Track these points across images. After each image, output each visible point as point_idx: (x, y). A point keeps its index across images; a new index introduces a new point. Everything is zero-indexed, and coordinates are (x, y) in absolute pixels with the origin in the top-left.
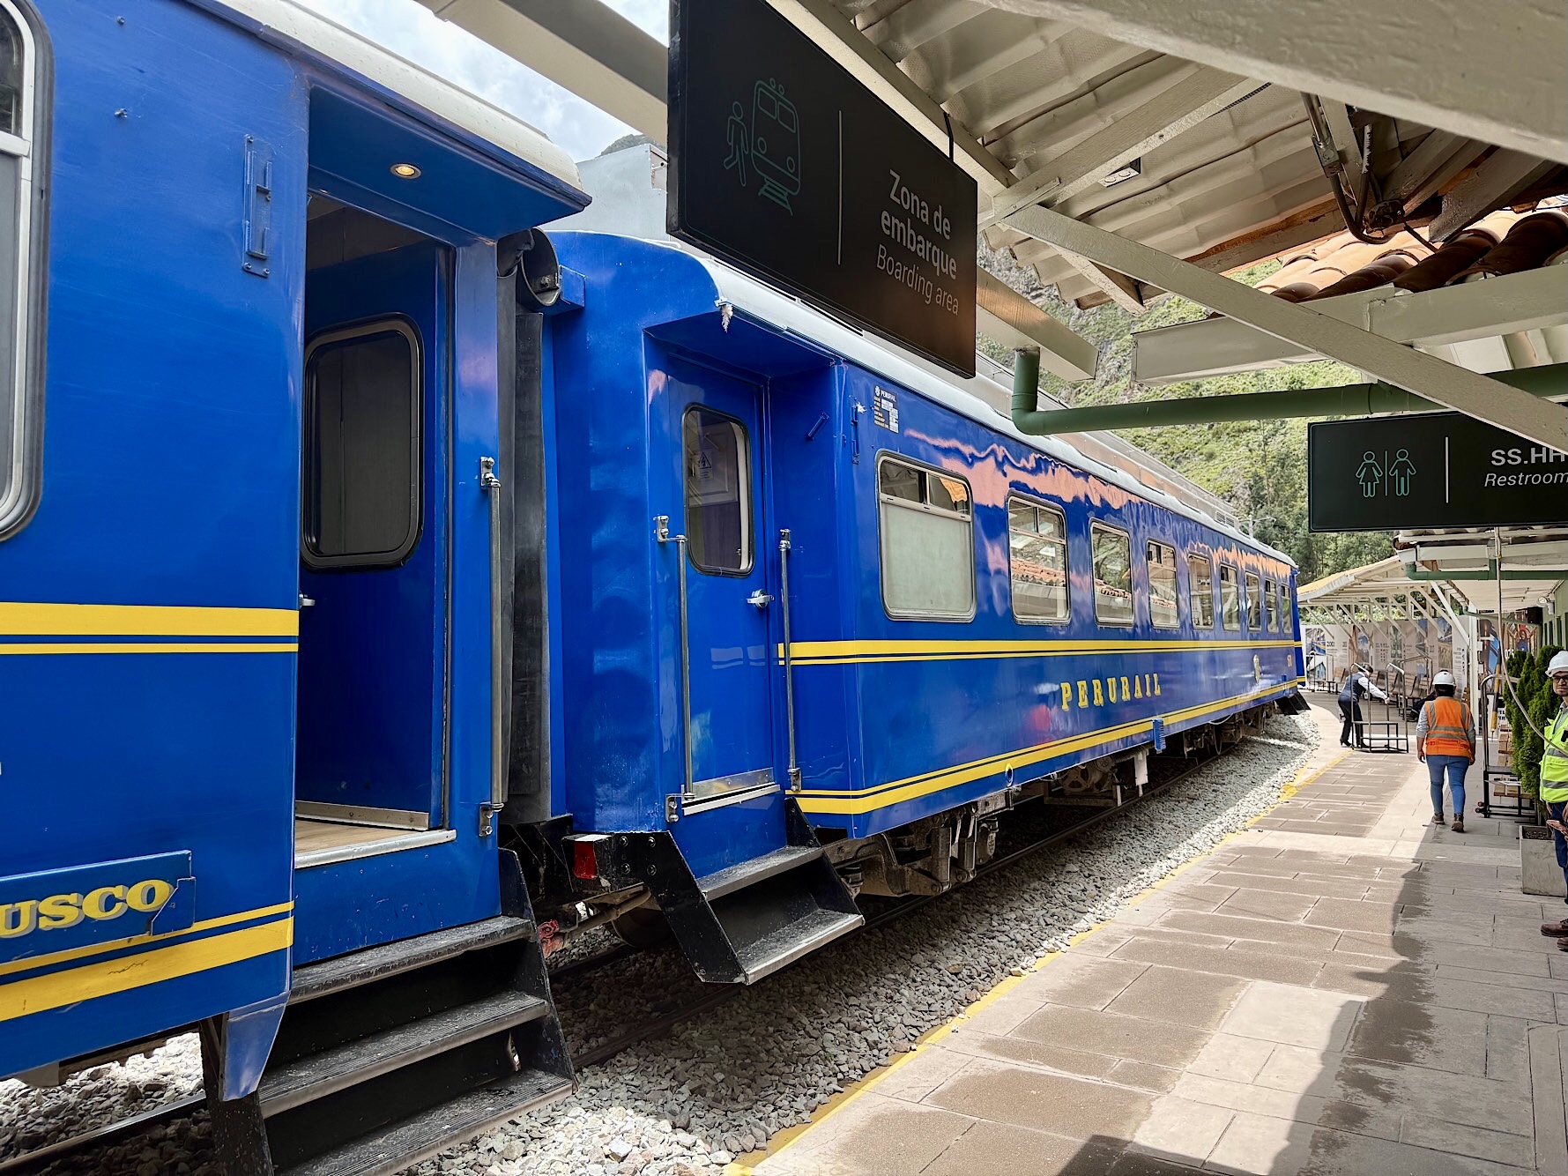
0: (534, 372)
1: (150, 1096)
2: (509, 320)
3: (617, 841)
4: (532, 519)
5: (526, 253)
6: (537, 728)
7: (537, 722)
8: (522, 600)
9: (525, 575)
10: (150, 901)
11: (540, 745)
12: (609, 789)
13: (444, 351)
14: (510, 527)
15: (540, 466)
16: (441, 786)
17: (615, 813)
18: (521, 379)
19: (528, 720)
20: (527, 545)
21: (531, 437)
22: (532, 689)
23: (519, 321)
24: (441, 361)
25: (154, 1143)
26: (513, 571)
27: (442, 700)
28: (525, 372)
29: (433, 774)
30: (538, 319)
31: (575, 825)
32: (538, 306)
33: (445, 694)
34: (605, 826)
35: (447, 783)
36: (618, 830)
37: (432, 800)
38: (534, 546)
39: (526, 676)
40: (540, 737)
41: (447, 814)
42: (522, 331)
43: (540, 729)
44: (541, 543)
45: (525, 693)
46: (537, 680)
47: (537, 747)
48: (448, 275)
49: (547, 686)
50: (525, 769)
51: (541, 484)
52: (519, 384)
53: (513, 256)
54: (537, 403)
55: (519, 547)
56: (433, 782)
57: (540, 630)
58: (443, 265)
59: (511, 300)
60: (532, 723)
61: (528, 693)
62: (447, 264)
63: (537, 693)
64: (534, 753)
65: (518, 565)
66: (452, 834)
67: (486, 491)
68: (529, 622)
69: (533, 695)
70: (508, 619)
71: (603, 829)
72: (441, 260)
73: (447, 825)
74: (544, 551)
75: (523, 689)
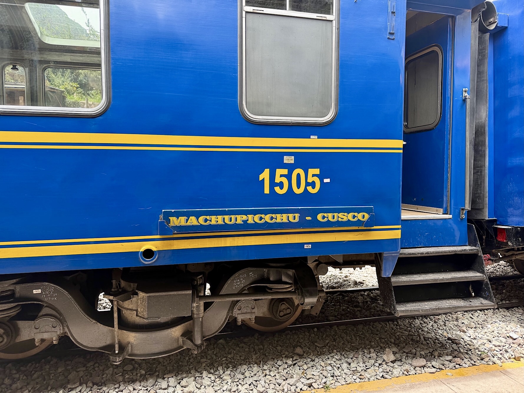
0: (485, 56)
1: (360, 285)
2: (475, 38)
3: (516, 230)
4: (482, 111)
5: (483, 12)
6: (483, 186)
7: (483, 184)
8: (478, 140)
9: (479, 132)
10: (363, 218)
11: (484, 192)
12: (512, 210)
13: (450, 54)
14: (474, 115)
15: (486, 90)
16: (447, 201)
17: (515, 219)
18: (479, 60)
19: (479, 183)
20: (480, 121)
21: (483, 80)
22: (481, 172)
23: (480, 38)
24: (449, 57)
25: (362, 295)
26: (474, 130)
27: (447, 172)
28: (481, 56)
29: (444, 196)
30: (488, 35)
31: (498, 223)
32: (488, 31)
33: (448, 171)
34: (510, 224)
35: (449, 200)
36: (516, 225)
37: (444, 205)
38: (483, 120)
39: (478, 168)
40: (484, 190)
41: (449, 210)
42: (481, 41)
43: (484, 186)
44: (486, 119)
45: (478, 174)
46: (483, 169)
47: (483, 193)
48: (452, 26)
49: (487, 171)
50: (478, 200)
51: (487, 97)
52: (479, 61)
53: (478, 14)
54: (486, 68)
55: (477, 121)
56: (444, 199)
57: (485, 151)
58: (451, 23)
59: (476, 31)
60: (481, 184)
61: (479, 174)
62: (452, 23)
63: (483, 174)
64: (481, 195)
65: (477, 128)
66: (451, 216)
67: (464, 100)
68: (480, 148)
69: (481, 174)
70: (472, 147)
71: (510, 225)
72: (450, 22)
73: (449, 213)
74: (487, 122)
75: (478, 172)
